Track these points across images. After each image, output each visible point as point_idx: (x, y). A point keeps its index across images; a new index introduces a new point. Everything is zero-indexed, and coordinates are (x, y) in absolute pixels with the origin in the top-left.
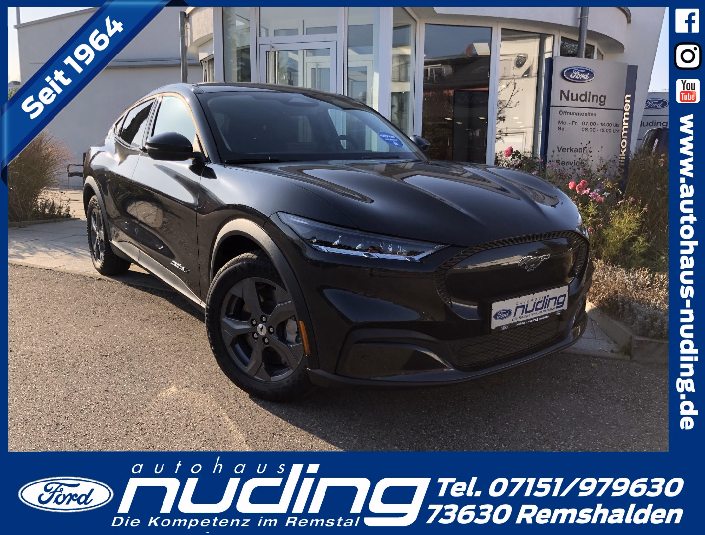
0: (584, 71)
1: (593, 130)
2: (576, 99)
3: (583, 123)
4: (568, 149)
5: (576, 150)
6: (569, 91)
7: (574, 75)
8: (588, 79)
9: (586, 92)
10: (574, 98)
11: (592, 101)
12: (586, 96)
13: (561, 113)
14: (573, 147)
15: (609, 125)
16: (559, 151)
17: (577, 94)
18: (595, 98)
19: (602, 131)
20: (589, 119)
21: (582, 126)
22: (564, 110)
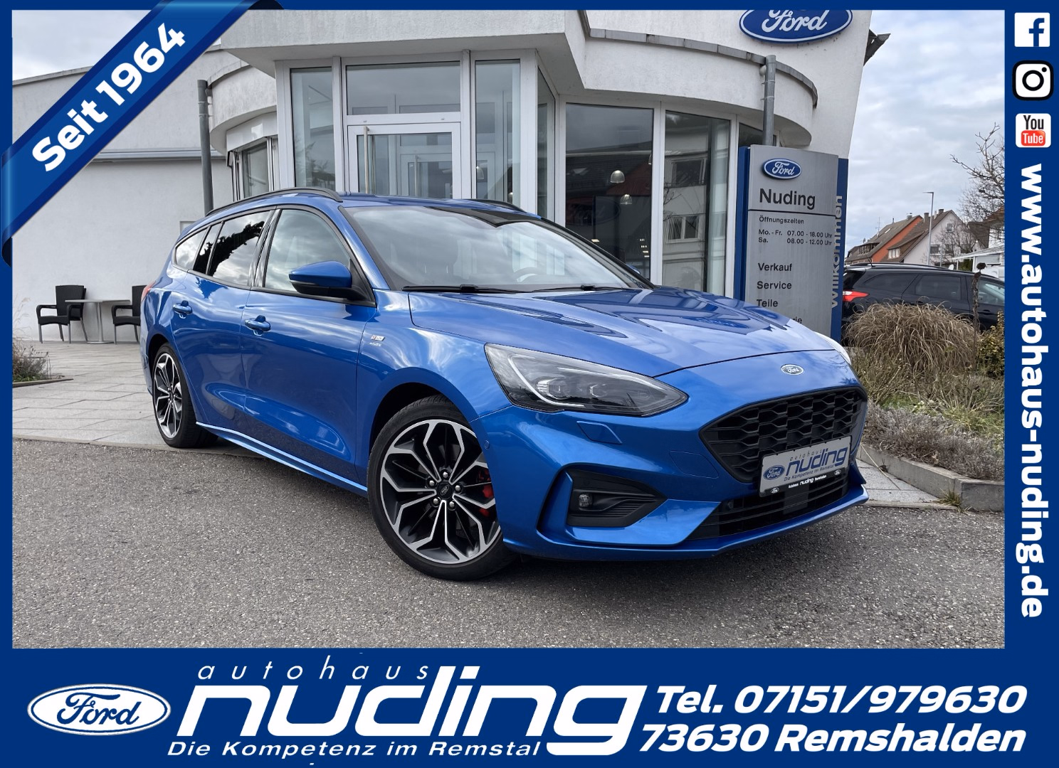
0: (788, 164)
1: (800, 241)
2: (780, 202)
3: (789, 233)
4: (771, 266)
5: (782, 268)
6: (770, 190)
7: (775, 170)
8: (794, 175)
9: (791, 192)
10: (777, 199)
11: (799, 204)
12: (791, 197)
13: (763, 219)
14: (778, 264)
15: (820, 235)
16: (761, 269)
17: (781, 195)
18: (802, 199)
19: (812, 242)
20: (796, 227)
21: (787, 237)
22: (765, 215)
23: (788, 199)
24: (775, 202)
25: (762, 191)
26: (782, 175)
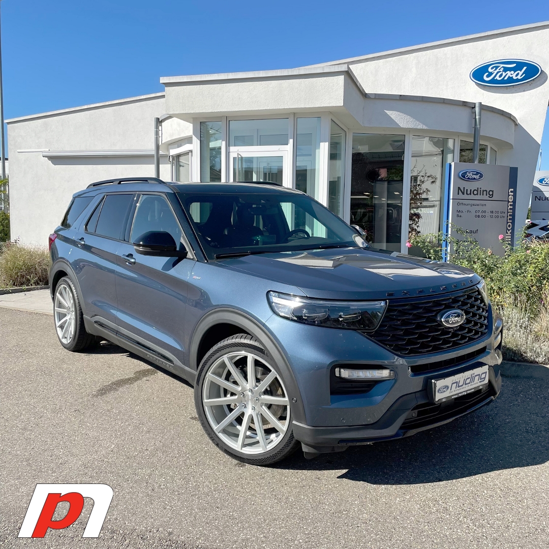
0: (476, 173)
1: (483, 217)
2: (470, 194)
3: (476, 212)
5: (471, 232)
6: (464, 188)
8: (479, 179)
9: (478, 188)
10: (469, 192)
11: (483, 195)
12: (477, 191)
13: (458, 204)
15: (497, 212)
16: (458, 233)
17: (471, 190)
18: (485, 192)
19: (492, 217)
20: (481, 208)
21: (476, 214)
22: (461, 201)
23: (475, 192)
24: (467, 194)
25: (459, 188)
26: (472, 179)
